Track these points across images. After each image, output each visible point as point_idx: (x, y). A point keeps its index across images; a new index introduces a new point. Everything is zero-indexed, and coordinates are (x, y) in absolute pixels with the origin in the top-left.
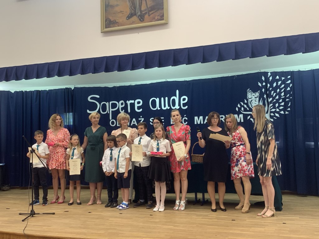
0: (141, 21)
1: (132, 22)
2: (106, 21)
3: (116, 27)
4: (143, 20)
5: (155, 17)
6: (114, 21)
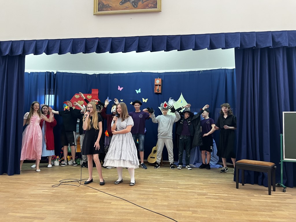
0: (134, 7)
1: (125, 7)
3: (109, 10)
4: (137, 7)
5: (149, 4)
6: (107, 5)
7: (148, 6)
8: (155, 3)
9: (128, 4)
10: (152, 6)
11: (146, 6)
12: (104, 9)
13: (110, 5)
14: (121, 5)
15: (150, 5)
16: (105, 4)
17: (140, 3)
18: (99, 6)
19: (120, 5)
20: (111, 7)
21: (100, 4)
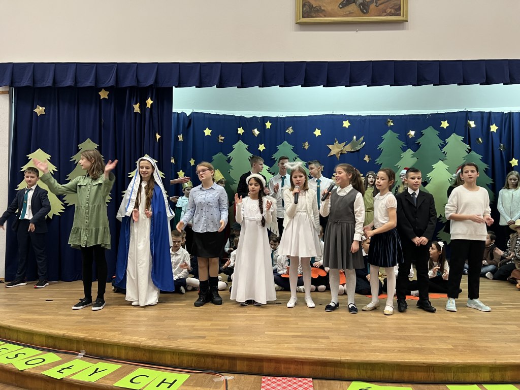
0: (363, 12)
1: (347, 13)
2: (304, 5)
3: (321, 17)
4: (367, 12)
5: (387, 9)
6: (318, 8)
7: (385, 12)
8: (397, 7)
9: (353, 7)
10: (393, 11)
11: (383, 12)
12: (313, 14)
13: (322, 8)
14: (341, 8)
15: (389, 11)
16: (314, 6)
17: (373, 6)
18: (304, 9)
19: (339, 9)
20: (324, 10)
21: (307, 6)
